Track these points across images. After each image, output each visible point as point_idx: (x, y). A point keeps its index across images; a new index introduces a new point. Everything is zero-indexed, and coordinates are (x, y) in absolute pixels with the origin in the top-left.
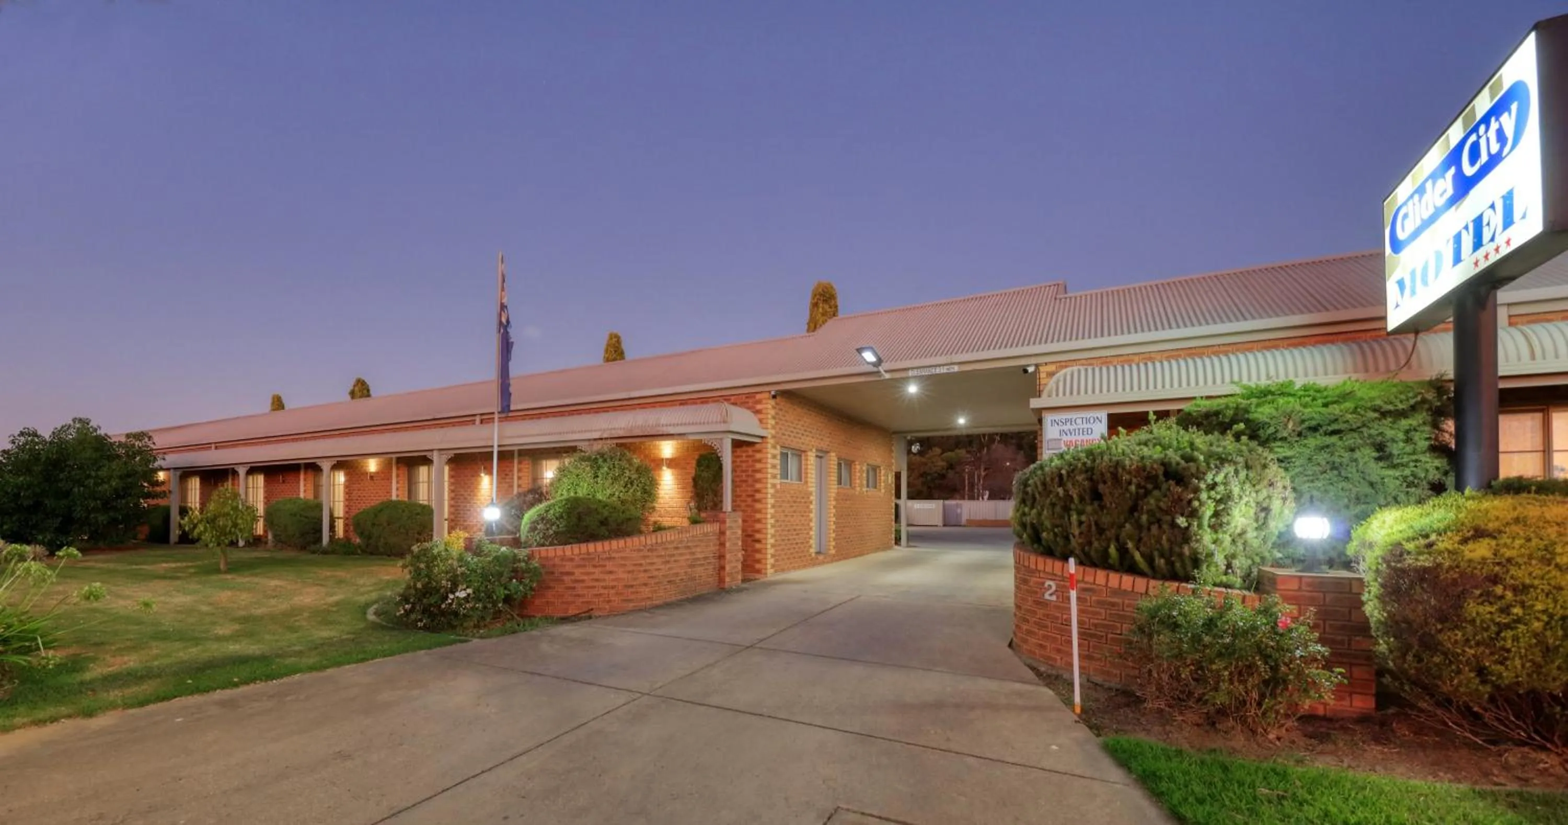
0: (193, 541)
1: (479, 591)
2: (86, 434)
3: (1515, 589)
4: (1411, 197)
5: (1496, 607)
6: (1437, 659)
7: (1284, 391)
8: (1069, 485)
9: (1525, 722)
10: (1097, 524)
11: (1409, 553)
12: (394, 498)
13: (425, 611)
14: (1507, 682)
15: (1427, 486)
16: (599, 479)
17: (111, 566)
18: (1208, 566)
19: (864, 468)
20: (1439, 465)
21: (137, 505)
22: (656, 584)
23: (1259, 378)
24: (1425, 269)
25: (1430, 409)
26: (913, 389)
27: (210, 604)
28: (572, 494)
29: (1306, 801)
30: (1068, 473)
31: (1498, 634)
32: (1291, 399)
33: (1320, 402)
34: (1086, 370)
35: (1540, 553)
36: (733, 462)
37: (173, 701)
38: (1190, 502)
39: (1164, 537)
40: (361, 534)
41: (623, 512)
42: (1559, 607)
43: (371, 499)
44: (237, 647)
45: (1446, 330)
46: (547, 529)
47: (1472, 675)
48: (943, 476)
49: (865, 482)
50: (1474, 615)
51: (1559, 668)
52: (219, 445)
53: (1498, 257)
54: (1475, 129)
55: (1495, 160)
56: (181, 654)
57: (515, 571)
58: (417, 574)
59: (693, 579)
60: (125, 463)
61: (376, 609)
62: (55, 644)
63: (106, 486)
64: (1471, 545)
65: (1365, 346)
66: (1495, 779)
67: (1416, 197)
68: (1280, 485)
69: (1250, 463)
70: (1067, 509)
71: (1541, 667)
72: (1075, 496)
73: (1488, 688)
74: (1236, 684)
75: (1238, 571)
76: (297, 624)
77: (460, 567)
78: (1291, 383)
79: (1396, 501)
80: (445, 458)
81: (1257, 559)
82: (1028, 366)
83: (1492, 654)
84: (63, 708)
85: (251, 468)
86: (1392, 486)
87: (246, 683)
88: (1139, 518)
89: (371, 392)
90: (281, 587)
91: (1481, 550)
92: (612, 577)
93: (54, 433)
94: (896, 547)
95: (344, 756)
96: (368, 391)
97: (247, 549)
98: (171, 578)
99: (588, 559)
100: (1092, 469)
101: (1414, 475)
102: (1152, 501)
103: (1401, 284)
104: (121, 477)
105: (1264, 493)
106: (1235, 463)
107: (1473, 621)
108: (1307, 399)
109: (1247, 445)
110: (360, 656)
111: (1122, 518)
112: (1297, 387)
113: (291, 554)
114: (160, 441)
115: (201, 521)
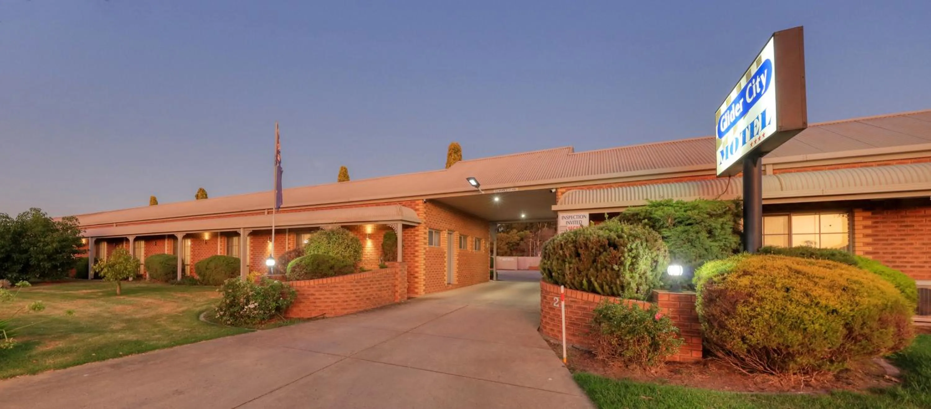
0: (101, 278)
1: (261, 304)
2: (38, 217)
3: (758, 299)
4: (726, 111)
5: (750, 308)
6: (725, 333)
7: (668, 204)
8: (565, 249)
9: (763, 362)
10: (577, 269)
11: (715, 283)
12: (219, 254)
13: (231, 315)
14: (753, 343)
15: (731, 251)
16: (331, 245)
17: (53, 291)
18: (628, 290)
19: (474, 240)
20: (735, 240)
21: (69, 257)
22: (360, 300)
23: (655, 197)
24: (732, 146)
25: (732, 214)
26: (497, 199)
27: (109, 312)
28: (316, 253)
29: (661, 401)
30: (565, 243)
31: (750, 320)
32: (670, 208)
33: (683, 209)
34: (579, 192)
35: (770, 283)
36: (403, 236)
37: (84, 365)
38: (620, 258)
39: (608, 275)
40: (200, 274)
41: (343, 262)
42: (775, 307)
43: (205, 255)
44: (123, 336)
45: (740, 176)
46: (301, 271)
47: (739, 340)
48: (518, 244)
49: (474, 247)
50: (740, 312)
51: (775, 336)
52: (118, 224)
53: (760, 142)
54: (751, 81)
55: (759, 96)
56: (90, 340)
57: (282, 293)
58: (227, 295)
59: (381, 297)
60: (62, 234)
61: (205, 315)
62: (15, 335)
63: (50, 247)
64: (741, 279)
65: (708, 182)
66: (750, 389)
67: (728, 111)
68: (663, 250)
69: (648, 239)
70: (564, 261)
71: (768, 336)
72: (567, 255)
73: (746, 346)
74: (636, 346)
75: (642, 292)
76: (159, 323)
77: (251, 291)
78: (671, 200)
79: (717, 257)
80: (247, 232)
81: (652, 286)
82: (552, 189)
83: (748, 330)
84: (18, 370)
85: (137, 237)
86: (715, 251)
87: (127, 355)
88: (597, 265)
89: (208, 196)
90: (151, 303)
91: (745, 281)
92: (336, 296)
93: (18, 216)
94: (491, 281)
95: (178, 392)
96: (206, 195)
97: (134, 282)
98: (88, 298)
99: (322, 286)
100: (576, 241)
101: (725, 245)
102: (603, 258)
103: (722, 152)
104: (59, 242)
105: (655, 254)
106: (641, 239)
107: (740, 315)
108: (678, 208)
109: (648, 230)
110: (193, 340)
111: (589, 266)
112: (674, 202)
113: (159, 285)
114: (83, 222)
115: (105, 267)
